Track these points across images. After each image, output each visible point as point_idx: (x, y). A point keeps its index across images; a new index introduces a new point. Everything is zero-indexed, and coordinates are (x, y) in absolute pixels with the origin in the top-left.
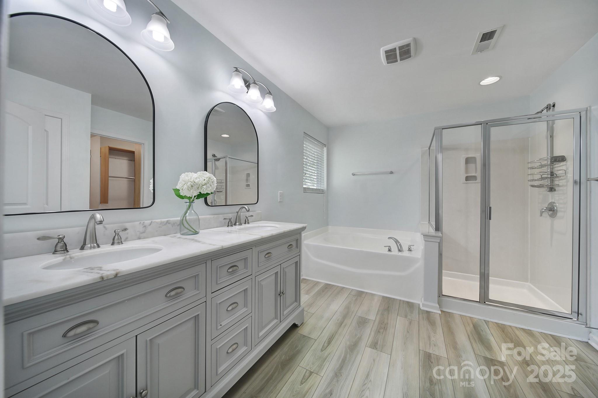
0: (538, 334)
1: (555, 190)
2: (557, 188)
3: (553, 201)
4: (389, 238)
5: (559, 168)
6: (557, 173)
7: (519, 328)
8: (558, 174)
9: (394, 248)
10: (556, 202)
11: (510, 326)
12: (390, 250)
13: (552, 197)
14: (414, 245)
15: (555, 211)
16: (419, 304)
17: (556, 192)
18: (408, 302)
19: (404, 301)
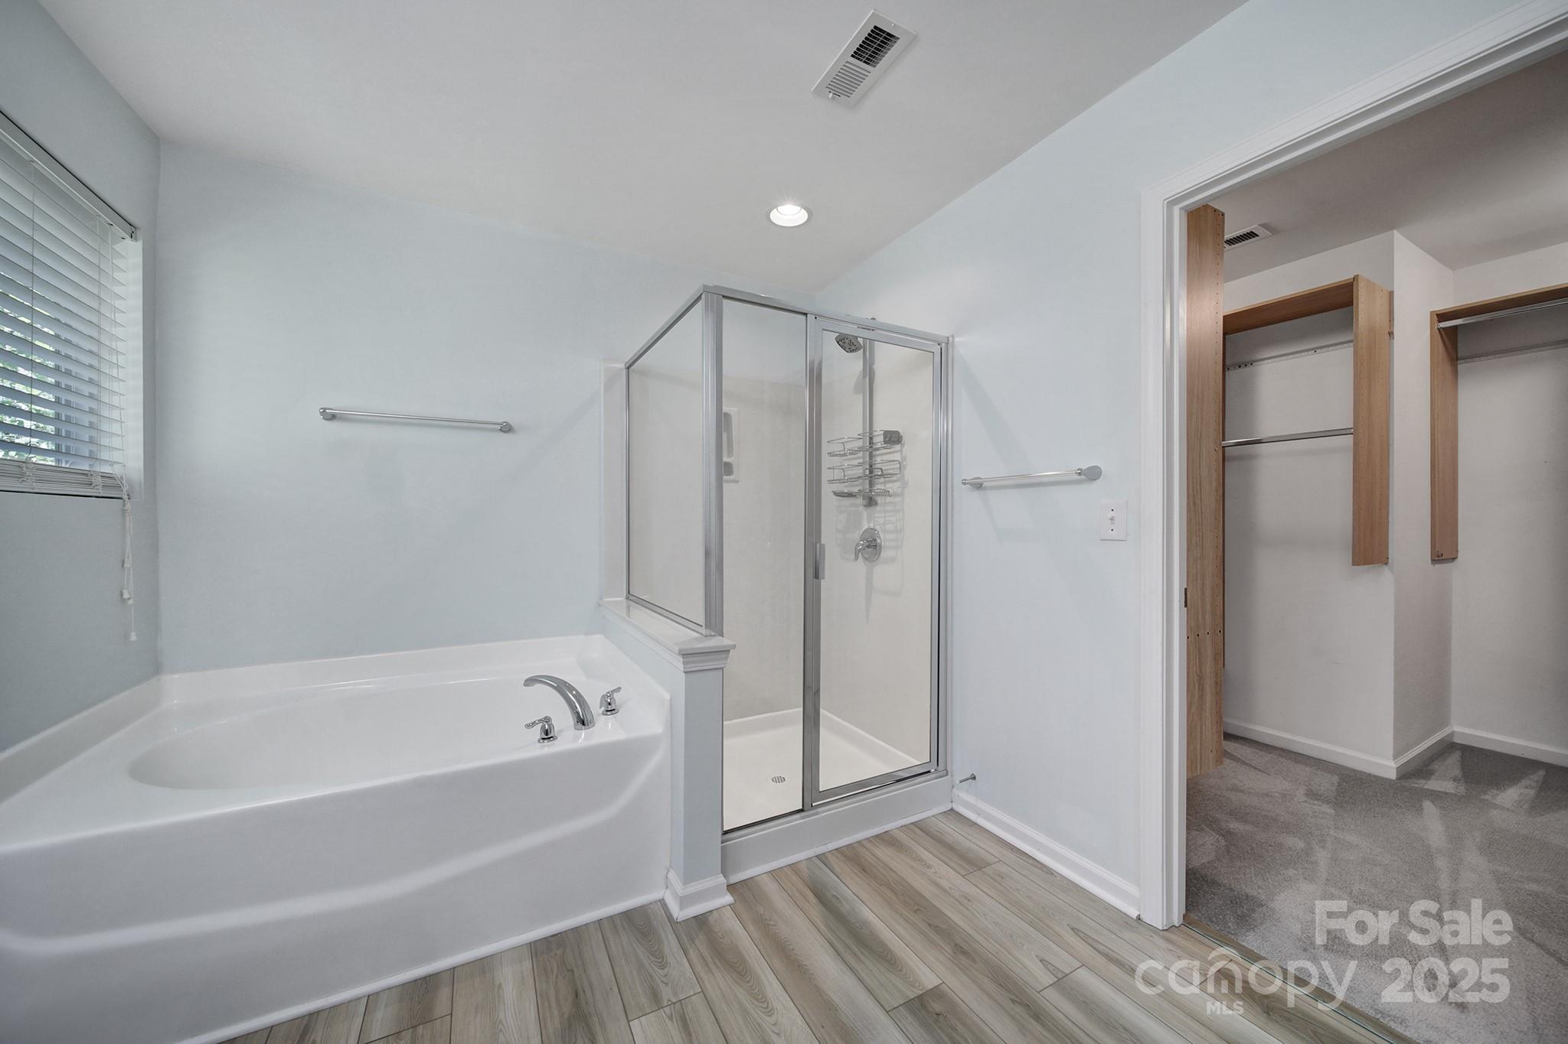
0: (897, 832)
1: (876, 504)
2: (879, 500)
3: (872, 525)
4: (531, 681)
5: (886, 458)
6: (883, 468)
7: (872, 837)
8: (885, 470)
9: (562, 719)
10: (878, 528)
11: (859, 842)
12: (547, 735)
13: (868, 520)
14: (619, 688)
15: (878, 548)
16: (660, 901)
17: (878, 508)
18: (627, 915)
19: (611, 918)
